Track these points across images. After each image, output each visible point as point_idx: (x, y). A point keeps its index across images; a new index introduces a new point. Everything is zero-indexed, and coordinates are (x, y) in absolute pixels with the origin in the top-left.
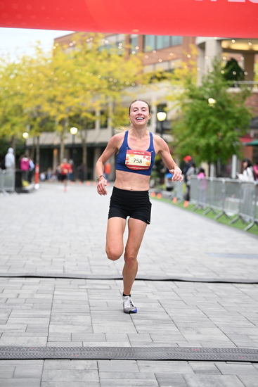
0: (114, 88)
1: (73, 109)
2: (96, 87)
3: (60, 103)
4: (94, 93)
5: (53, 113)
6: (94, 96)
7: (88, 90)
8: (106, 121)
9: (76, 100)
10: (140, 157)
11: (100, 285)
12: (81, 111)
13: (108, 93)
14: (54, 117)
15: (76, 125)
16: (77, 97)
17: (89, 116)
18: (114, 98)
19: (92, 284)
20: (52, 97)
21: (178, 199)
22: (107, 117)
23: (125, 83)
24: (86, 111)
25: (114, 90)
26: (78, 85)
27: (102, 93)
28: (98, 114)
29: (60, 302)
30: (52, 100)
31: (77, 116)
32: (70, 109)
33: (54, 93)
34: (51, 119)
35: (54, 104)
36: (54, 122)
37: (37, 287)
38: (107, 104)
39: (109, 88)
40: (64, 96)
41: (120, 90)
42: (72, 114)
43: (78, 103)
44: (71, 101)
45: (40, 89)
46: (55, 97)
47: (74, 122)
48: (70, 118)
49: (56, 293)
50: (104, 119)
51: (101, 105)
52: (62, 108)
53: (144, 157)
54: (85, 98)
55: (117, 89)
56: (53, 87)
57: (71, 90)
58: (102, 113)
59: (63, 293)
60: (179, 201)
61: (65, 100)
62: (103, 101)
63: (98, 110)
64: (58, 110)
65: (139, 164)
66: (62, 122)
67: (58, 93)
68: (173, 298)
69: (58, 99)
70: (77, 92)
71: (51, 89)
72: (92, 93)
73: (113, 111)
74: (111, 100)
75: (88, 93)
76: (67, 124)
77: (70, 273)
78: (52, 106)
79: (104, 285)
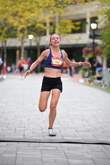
0: (59, 5)
1: (30, 21)
2: (47, 5)
3: (21, 17)
4: (46, 9)
5: (15, 24)
6: (45, 12)
7: (41, 7)
8: (54, 30)
9: (33, 15)
10: (58, 60)
11: (50, 146)
12: (36, 23)
13: (55, 9)
14: (17, 27)
15: (32, 33)
16: (33, 12)
17: (42, 26)
18: (60, 13)
19: (44, 146)
20: (15, 12)
21: (106, 85)
22: (55, 27)
23: (67, 2)
24: (40, 23)
25: (59, 8)
26: (34, 4)
27: (52, 9)
28: (48, 25)
29: (21, 159)
30: (15, 15)
31: (33, 26)
32: (28, 21)
33: (16, 9)
34: (15, 28)
35: (16, 17)
36: (17, 30)
37: (5, 149)
38: (55, 17)
39: (56, 6)
40: (24, 12)
41: (64, 7)
42: (29, 25)
43: (34, 17)
44: (28, 16)
45: (6, 7)
46: (17, 12)
47: (31, 30)
48: (28, 27)
49: (18, 152)
50: (52, 29)
51: (50, 18)
52: (22, 20)
53: (60, 61)
54: (39, 13)
55: (62, 6)
56: (16, 5)
57: (28, 8)
58: (51, 24)
59: (23, 153)
60: (106, 87)
61: (24, 15)
62: (52, 15)
63: (48, 21)
64: (20, 22)
65: (58, 64)
66: (22, 31)
67: (19, 10)
68: (102, 156)
69: (19, 14)
70: (33, 9)
71: (14, 6)
72: (43, 10)
73: (59, 22)
74: (57, 14)
75: (41, 9)
76: (26, 32)
77: (28, 138)
78: (15, 19)
79: (53, 147)
